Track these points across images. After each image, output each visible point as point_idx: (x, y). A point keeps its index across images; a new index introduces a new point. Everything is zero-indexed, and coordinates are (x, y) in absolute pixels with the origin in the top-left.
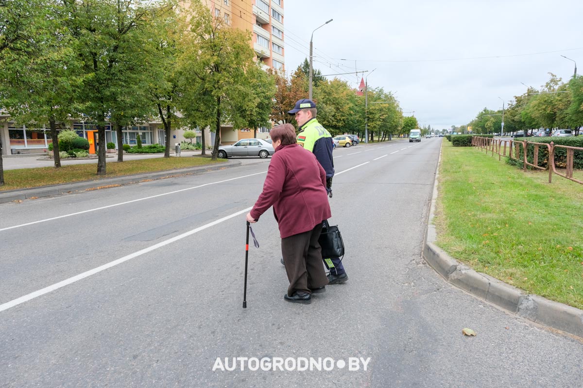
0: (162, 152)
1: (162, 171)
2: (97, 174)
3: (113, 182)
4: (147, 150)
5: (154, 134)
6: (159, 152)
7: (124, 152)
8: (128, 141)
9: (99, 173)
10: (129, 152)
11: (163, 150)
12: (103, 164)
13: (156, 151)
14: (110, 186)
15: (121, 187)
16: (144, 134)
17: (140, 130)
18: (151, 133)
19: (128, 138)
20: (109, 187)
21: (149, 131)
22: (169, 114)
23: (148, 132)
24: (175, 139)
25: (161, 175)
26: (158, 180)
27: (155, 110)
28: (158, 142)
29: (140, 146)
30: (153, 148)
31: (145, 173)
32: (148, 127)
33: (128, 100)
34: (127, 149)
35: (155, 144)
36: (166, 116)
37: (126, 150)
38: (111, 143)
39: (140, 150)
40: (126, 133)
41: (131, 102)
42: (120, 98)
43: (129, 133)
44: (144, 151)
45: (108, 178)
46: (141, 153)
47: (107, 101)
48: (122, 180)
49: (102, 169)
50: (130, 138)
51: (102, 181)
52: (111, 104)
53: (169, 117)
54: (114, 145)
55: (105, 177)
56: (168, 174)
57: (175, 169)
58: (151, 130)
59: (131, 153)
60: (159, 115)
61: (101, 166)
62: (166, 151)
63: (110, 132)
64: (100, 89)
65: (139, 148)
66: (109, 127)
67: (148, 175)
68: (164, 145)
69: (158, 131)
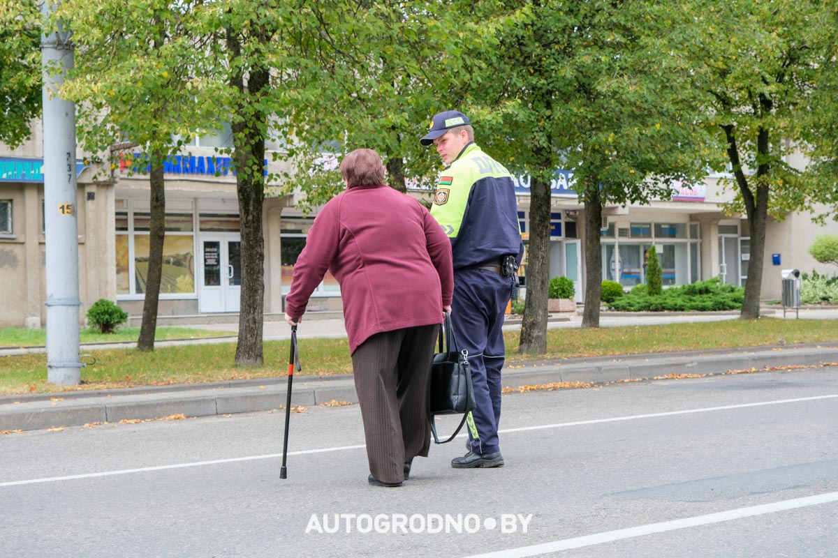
0: (732, 308)
1: (735, 349)
2: (520, 352)
3: (568, 373)
4: (679, 302)
5: (705, 249)
6: (721, 307)
7: (603, 306)
8: (614, 272)
9: (525, 346)
10: (617, 308)
11: (735, 300)
12: (540, 319)
13: (709, 304)
14: (559, 385)
15: (595, 389)
16: (670, 249)
17: (657, 236)
18: (694, 246)
19: (617, 266)
20: (555, 389)
21: (689, 241)
22: (764, 162)
23: (684, 245)
24: (776, 267)
25: (729, 362)
26: (719, 377)
27: (715, 147)
28: (715, 273)
29: (654, 288)
30: (701, 292)
31: (674, 353)
32: (684, 225)
33: (632, 89)
34: (611, 297)
35: (707, 279)
36: (751, 165)
37: (608, 301)
38: (563, 278)
39: (655, 300)
40: (611, 248)
41: (642, 96)
42: (603, 85)
43: (621, 247)
44: (670, 302)
45: (553, 361)
46: (660, 309)
47: (566, 98)
48: (599, 369)
49: (535, 333)
50: (623, 263)
51: (535, 368)
52: (575, 110)
53: (763, 170)
54: (571, 284)
55: (543, 358)
56: (755, 360)
57: (781, 345)
58: (693, 236)
59: (624, 309)
60: (730, 166)
61: (533, 325)
62: (748, 305)
63: (559, 242)
64: (545, 62)
65: (650, 294)
66: (558, 225)
67: (683, 359)
68: (740, 288)
69: (720, 239)
